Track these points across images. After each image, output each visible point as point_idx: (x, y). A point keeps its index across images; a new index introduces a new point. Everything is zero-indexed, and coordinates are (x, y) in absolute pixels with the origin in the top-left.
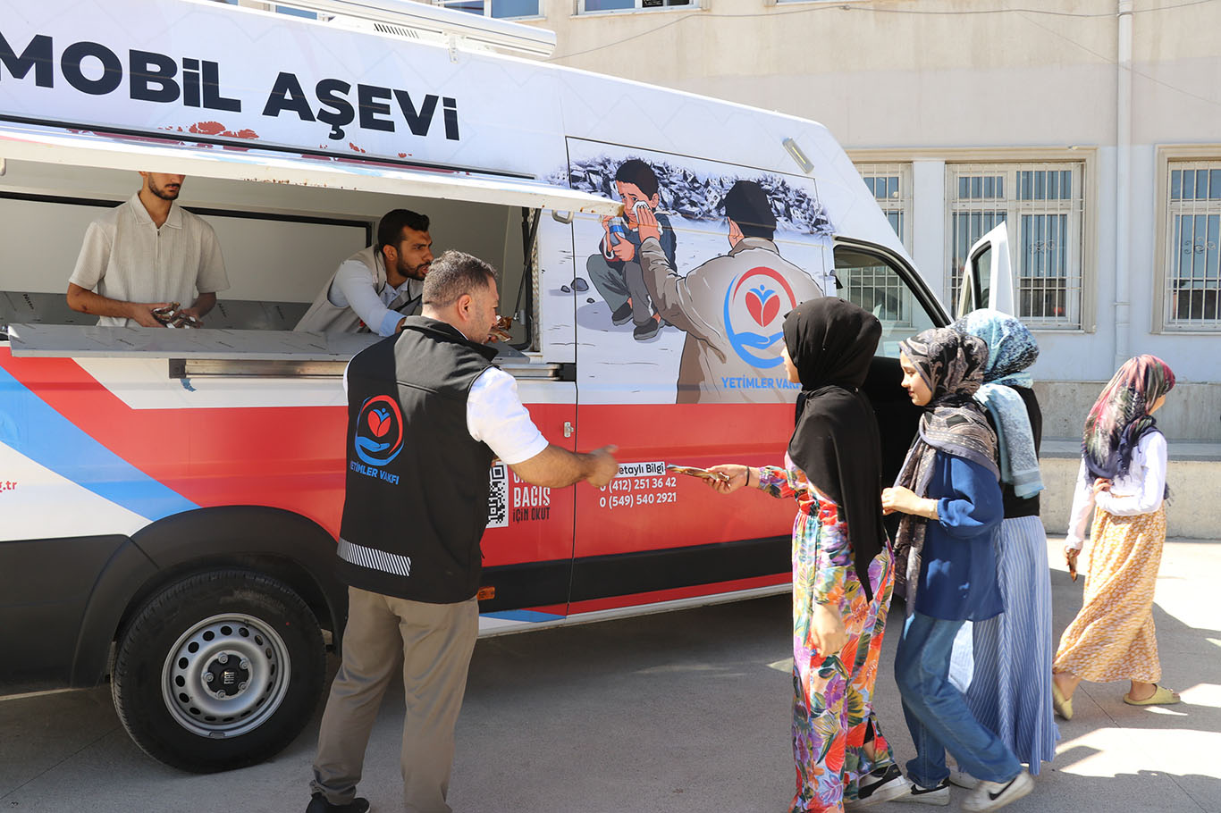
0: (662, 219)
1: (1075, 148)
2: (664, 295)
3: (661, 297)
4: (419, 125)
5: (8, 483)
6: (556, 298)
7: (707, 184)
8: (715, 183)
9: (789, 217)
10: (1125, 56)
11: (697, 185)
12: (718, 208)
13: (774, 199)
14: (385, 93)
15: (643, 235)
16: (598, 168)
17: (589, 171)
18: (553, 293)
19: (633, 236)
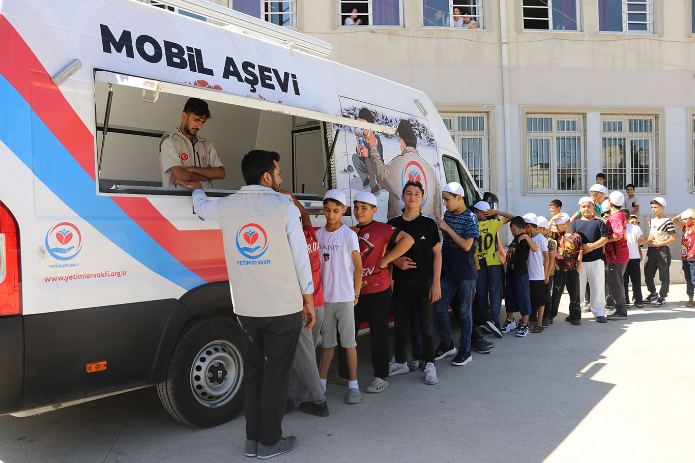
0: (377, 137)
1: (485, 106)
2: (380, 174)
3: (379, 175)
4: (284, 88)
5: (123, 272)
6: (342, 174)
7: (391, 121)
8: (393, 120)
9: (421, 137)
10: (505, 63)
11: (388, 121)
13: (415, 128)
14: (269, 70)
15: (371, 145)
16: (353, 112)
17: (349, 113)
18: (341, 172)
19: (367, 146)
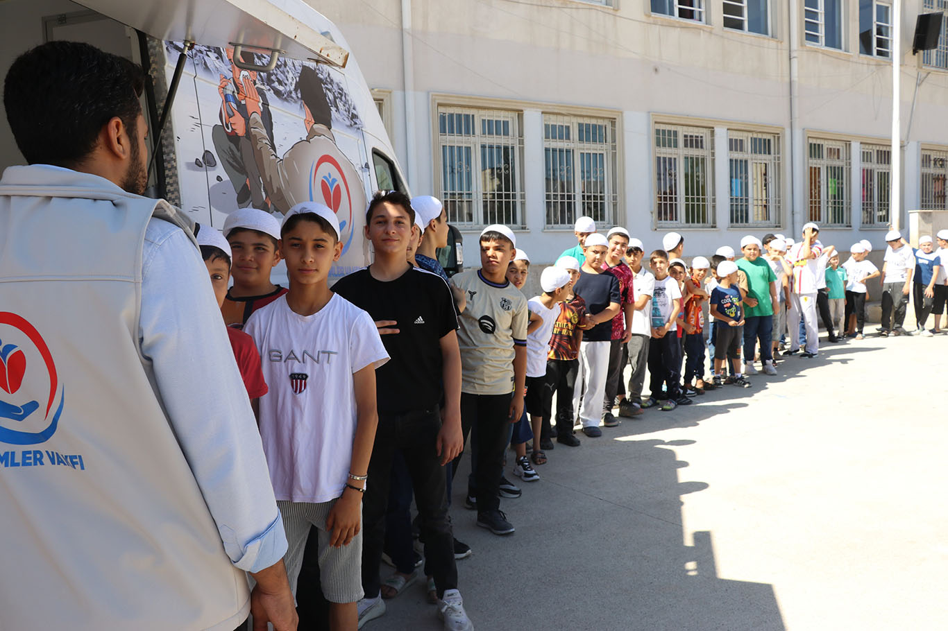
0: (261, 94)
2: (270, 176)
3: (268, 179)
6: (192, 172)
9: (337, 107)
10: (407, 24)
12: (296, 90)
15: (250, 110)
18: (189, 165)
19: (242, 109)
